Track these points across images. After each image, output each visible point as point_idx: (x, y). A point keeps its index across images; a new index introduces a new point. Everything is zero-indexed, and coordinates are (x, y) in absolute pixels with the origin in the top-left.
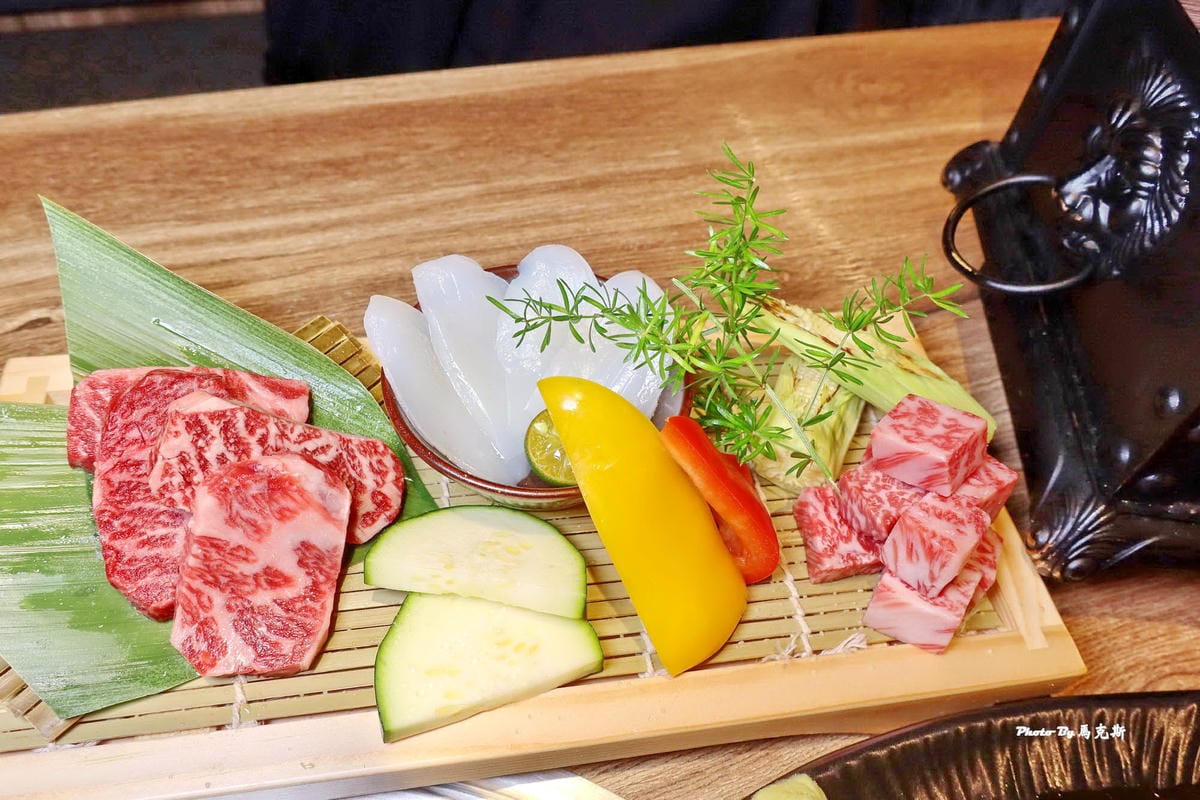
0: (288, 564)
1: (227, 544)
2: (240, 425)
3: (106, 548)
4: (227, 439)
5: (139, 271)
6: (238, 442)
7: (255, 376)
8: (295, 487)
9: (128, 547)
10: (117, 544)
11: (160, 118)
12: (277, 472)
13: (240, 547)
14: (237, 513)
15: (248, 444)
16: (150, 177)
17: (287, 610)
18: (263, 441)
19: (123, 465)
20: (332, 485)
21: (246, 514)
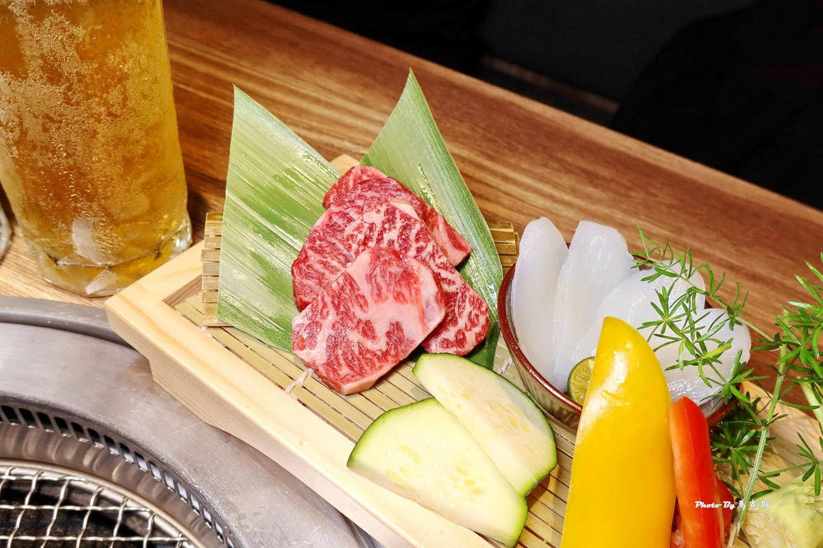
0: (381, 329)
1: (358, 290)
2: (414, 232)
3: (304, 250)
4: (401, 234)
5: (430, 134)
6: (406, 240)
7: (445, 222)
8: (415, 286)
9: (314, 257)
10: (310, 253)
11: (512, 104)
12: (413, 270)
13: (363, 297)
14: (376, 276)
15: (411, 246)
16: (483, 126)
17: (360, 353)
18: (420, 250)
19: (344, 215)
20: (437, 301)
21: (379, 279)
